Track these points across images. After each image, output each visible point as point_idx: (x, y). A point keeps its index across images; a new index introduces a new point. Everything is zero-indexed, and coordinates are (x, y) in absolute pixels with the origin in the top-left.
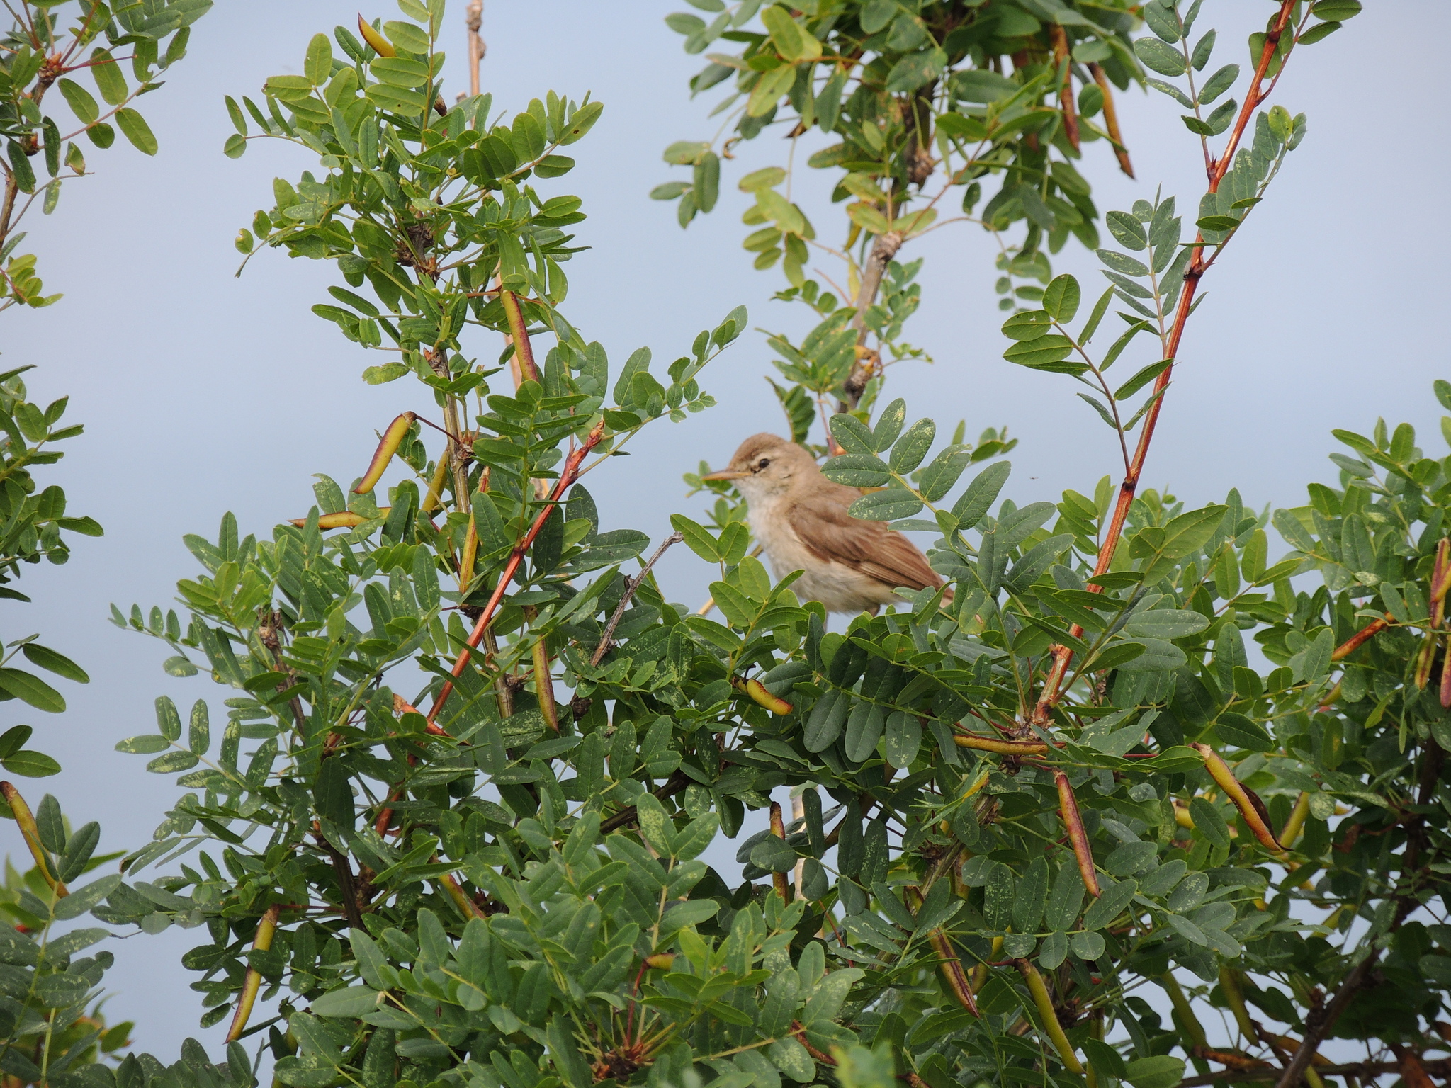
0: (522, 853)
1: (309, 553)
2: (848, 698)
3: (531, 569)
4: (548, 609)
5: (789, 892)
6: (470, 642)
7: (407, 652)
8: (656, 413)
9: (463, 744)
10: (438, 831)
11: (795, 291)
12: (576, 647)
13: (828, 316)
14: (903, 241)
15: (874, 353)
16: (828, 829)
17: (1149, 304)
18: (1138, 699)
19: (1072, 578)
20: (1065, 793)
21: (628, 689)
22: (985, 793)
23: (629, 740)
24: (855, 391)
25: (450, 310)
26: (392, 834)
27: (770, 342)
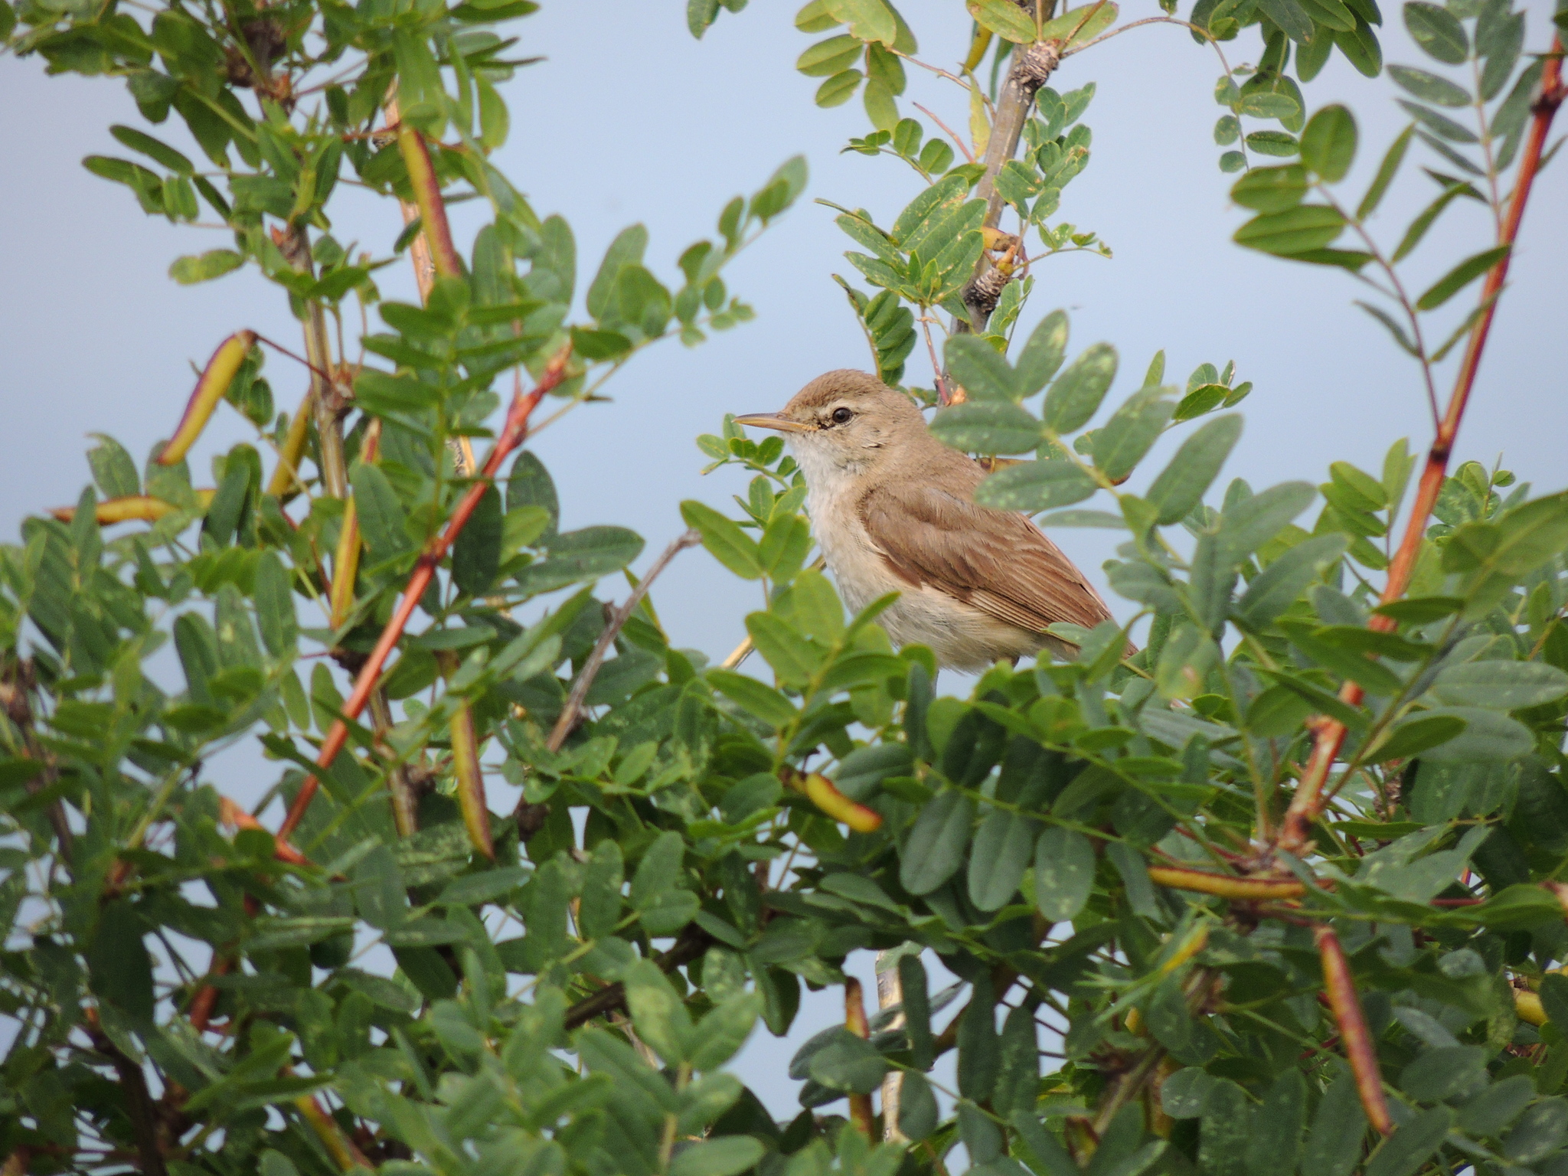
0: (434, 1061)
1: (81, 562)
2: (972, 804)
3: (448, 590)
4: (477, 656)
5: (876, 1126)
6: (348, 710)
7: (243, 725)
8: (655, 331)
9: (335, 880)
10: (293, 1024)
11: (883, 136)
12: (523, 719)
13: (936, 178)
14: (1060, 56)
15: (1013, 240)
16: (939, 1024)
17: (1473, 153)
18: (1454, 809)
19: (1345, 608)
20: (1333, 964)
21: (609, 788)
22: (1201, 965)
23: (610, 871)
24: (981, 302)
25: (314, 161)
26: (216, 1030)
27: (839, 221)
